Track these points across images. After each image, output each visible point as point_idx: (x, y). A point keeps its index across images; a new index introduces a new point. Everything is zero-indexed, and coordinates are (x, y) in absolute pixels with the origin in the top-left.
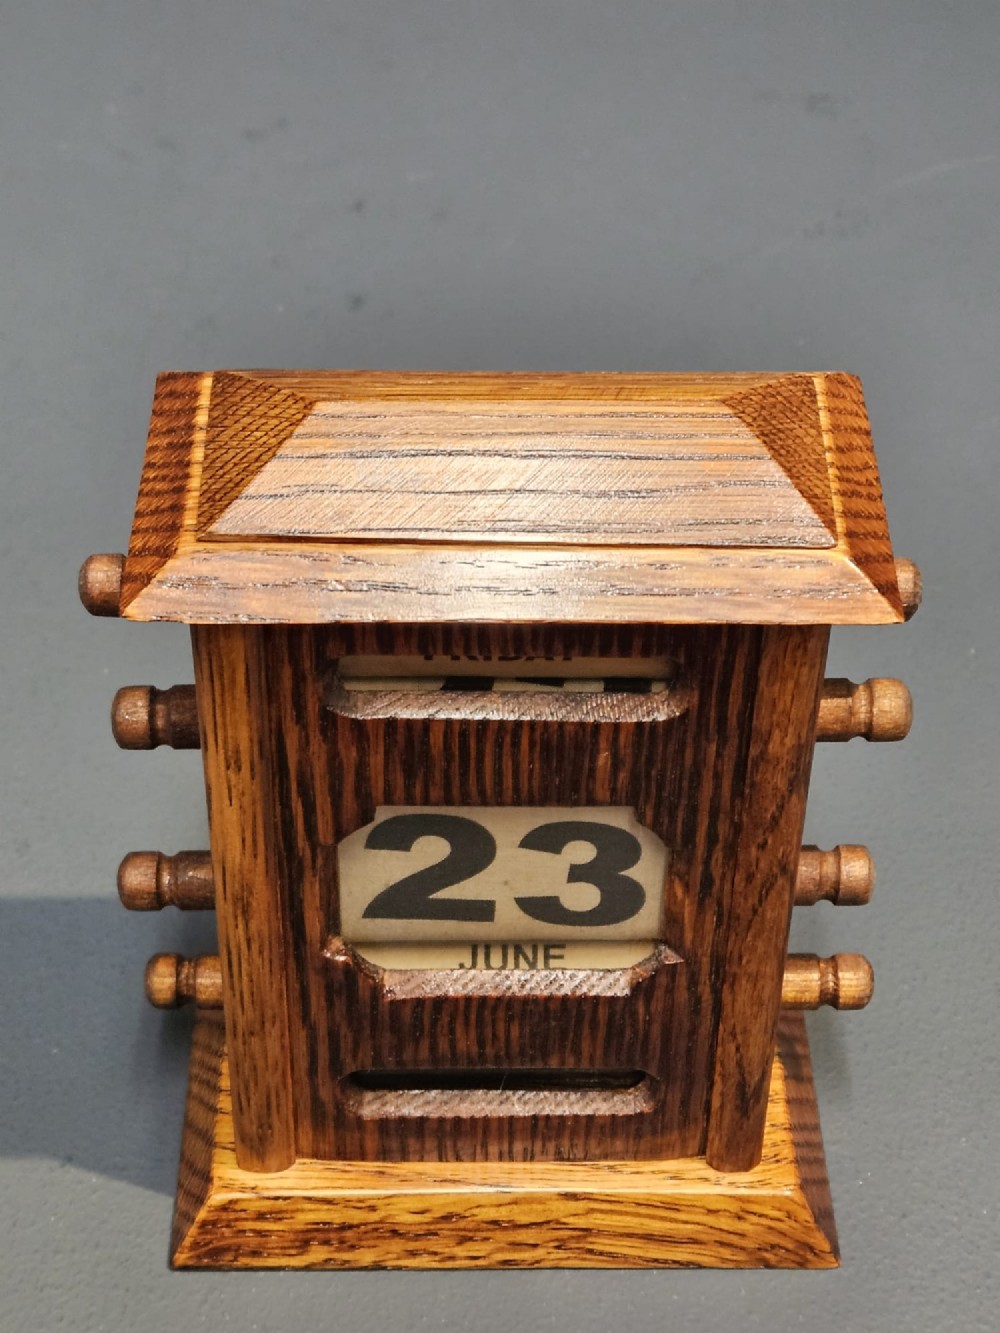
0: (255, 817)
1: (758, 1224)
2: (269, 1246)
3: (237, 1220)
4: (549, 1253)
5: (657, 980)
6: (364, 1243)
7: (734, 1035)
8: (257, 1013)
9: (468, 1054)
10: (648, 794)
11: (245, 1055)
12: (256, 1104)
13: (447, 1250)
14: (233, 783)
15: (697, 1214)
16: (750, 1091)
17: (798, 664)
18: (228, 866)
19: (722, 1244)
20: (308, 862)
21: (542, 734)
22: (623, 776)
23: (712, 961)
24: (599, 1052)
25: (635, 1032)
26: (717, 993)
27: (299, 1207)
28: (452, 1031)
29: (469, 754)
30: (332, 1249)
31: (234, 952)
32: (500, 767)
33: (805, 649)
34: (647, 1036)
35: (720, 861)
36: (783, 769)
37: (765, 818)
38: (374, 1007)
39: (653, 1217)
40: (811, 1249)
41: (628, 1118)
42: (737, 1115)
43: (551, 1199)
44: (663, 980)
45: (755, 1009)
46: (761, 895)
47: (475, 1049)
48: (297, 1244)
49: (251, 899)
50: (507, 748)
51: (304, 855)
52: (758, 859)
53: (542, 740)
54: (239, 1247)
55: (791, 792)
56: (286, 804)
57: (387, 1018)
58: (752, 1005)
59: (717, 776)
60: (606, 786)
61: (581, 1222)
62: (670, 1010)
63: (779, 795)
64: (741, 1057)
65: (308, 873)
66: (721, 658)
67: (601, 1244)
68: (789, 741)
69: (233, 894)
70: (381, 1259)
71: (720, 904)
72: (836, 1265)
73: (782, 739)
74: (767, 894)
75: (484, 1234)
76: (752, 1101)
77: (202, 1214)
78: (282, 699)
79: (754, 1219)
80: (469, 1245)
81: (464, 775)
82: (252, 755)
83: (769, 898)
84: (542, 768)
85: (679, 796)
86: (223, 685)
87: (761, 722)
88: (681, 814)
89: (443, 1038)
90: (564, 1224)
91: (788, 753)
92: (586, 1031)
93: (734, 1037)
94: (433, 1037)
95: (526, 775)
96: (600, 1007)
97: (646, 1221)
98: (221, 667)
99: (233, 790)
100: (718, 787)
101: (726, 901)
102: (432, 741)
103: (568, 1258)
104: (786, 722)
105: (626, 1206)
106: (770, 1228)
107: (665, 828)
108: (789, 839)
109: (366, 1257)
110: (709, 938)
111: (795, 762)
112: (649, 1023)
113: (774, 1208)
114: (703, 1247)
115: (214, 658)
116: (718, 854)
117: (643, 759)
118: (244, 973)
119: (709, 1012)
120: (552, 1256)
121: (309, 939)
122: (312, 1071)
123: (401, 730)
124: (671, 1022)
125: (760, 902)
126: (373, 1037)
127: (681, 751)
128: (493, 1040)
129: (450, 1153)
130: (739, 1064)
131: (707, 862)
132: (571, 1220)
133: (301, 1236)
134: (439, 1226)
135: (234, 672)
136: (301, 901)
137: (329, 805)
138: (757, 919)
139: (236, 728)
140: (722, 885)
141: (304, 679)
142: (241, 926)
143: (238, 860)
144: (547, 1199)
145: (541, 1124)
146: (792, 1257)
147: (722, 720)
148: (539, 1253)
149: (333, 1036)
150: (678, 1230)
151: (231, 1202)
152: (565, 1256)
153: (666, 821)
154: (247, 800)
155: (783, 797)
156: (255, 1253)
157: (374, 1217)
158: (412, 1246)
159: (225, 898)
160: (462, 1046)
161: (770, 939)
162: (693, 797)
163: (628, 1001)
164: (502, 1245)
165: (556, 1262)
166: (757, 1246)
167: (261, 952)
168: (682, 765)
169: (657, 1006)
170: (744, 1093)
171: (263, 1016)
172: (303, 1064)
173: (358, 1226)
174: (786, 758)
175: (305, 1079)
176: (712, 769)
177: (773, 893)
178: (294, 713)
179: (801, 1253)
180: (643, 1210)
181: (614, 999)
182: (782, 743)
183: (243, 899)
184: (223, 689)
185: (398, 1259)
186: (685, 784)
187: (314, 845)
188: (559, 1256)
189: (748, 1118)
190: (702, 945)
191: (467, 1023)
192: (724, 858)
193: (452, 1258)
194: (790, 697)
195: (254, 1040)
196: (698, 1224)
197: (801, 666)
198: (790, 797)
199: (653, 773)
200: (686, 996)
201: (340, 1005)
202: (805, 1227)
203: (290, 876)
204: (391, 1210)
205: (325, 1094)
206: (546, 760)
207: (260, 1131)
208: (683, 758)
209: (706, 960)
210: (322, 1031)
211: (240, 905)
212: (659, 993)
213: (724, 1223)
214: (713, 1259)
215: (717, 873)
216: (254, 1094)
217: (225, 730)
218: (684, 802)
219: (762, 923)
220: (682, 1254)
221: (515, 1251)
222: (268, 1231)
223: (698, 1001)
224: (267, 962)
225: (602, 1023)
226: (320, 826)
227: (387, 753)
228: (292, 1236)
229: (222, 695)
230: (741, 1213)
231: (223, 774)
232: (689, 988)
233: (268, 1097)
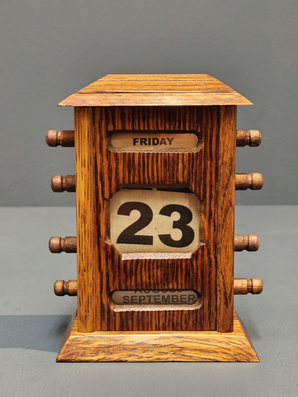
0: (88, 184)
1: (234, 346)
2: (86, 353)
3: (77, 344)
4: (171, 356)
5: (199, 251)
6: (115, 352)
7: (221, 272)
8: (87, 262)
9: (146, 282)
10: (193, 179)
11: (82, 280)
12: (85, 301)
13: (140, 354)
14: (83, 172)
15: (215, 342)
16: (228, 295)
17: (229, 129)
18: (81, 203)
19: (223, 352)
20: (102, 206)
21: (164, 157)
22: (186, 172)
23: (213, 245)
24: (184, 281)
25: (193, 273)
26: (216, 258)
27: (96, 339)
28: (141, 273)
29: (145, 164)
30: (105, 354)
31: (81, 237)
32: (153, 168)
33: (230, 123)
34: (197, 275)
35: (213, 206)
36: (227, 166)
37: (224, 184)
38: (119, 262)
39: (202, 343)
40: (251, 355)
41: (193, 311)
42: (225, 306)
43: (171, 338)
44: (200, 252)
45: (227, 260)
46: (225, 215)
47: (148, 280)
48: (95, 352)
49: (86, 216)
50: (155, 162)
51: (101, 203)
52: (223, 200)
53: (164, 159)
54: (78, 353)
55: (230, 174)
56: (96, 184)
57: (123, 268)
58: (226, 259)
59: (211, 173)
60: (181, 176)
61: (180, 345)
62: (202, 264)
63: (227, 176)
64: (224, 281)
65: (102, 209)
66: (209, 131)
67: (187, 353)
68: (229, 156)
69: (81, 214)
70: (120, 357)
71: (214, 222)
72: (259, 361)
73: (227, 155)
74: (227, 213)
75: (152, 349)
76: (229, 300)
77: (67, 342)
78: (96, 146)
79: (233, 344)
80: (147, 353)
81: (144, 172)
82: (88, 162)
83: (227, 215)
84: (164, 169)
85: (201, 180)
86: (82, 137)
87: (221, 152)
88: (202, 187)
89: (138, 275)
90: (175, 346)
91: (229, 160)
92: (179, 273)
93: (222, 273)
94: (136, 275)
95: (160, 171)
96: (183, 263)
97: (200, 345)
98: (81, 130)
99: (83, 174)
100: (211, 177)
101: (216, 221)
102: (135, 159)
103: (177, 358)
104: (227, 149)
105: (193, 340)
106: (238, 347)
107: (198, 191)
108: (231, 193)
109: (115, 357)
110: (212, 235)
111: (231, 163)
112: (197, 269)
113: (238, 341)
114: (217, 354)
115: (80, 128)
116: (213, 203)
117: (191, 166)
118: (83, 245)
119: (214, 267)
120: (172, 357)
121: (101, 235)
122: (101, 292)
123: (127, 156)
124: (203, 269)
125: (225, 217)
126: (119, 276)
127: (200, 164)
128: (153, 277)
129: (141, 328)
130: (224, 284)
131: (210, 206)
132: (177, 344)
133: (96, 349)
134: (138, 346)
135: (85, 132)
136: (100, 221)
137: (108, 184)
138: (225, 224)
139: (84, 152)
140: (215, 215)
141: (103, 139)
142: (83, 226)
143: (83, 201)
144: (170, 338)
145: (168, 314)
146: (245, 357)
147: (211, 153)
148: (168, 356)
149: (108, 275)
150: (210, 348)
151: (76, 338)
152: (176, 357)
153: (198, 189)
154: (86, 178)
155: (229, 177)
156: (82, 355)
157: (118, 343)
158: (129, 353)
159: (79, 216)
160: (144, 279)
161: (229, 232)
162: (205, 181)
163: (191, 260)
164: (157, 353)
165: (173, 359)
166: (234, 354)
167: (88, 237)
168: (201, 169)
169: (199, 262)
170: (226, 297)
171: (88, 263)
172: (99, 289)
173: (113, 346)
174: (228, 162)
175: (99, 295)
176: (209, 170)
177: (228, 213)
178: (100, 150)
179: (248, 356)
180: (199, 341)
181: (187, 259)
182: (227, 157)
183: (84, 216)
184: (82, 138)
185: (125, 358)
186: (202, 175)
187: (104, 199)
188: (174, 357)
189: (228, 308)
190: (210, 239)
191: (145, 270)
192: (214, 204)
193: (141, 357)
194: (228, 140)
195: (85, 273)
196: (215, 346)
197: (230, 130)
198: (230, 176)
199: (194, 171)
200: (207, 259)
201: (110, 262)
202: (248, 347)
203: (97, 212)
204: (123, 341)
205: (105, 301)
206: (165, 166)
207: (85, 313)
208: (201, 166)
209: (212, 244)
210: (104, 274)
211: (83, 218)
212: (199, 257)
213: (224, 346)
214: (221, 358)
215: (213, 209)
216: (84, 297)
217: (82, 153)
218: (202, 182)
219: (226, 225)
220: (211, 357)
221: (160, 355)
222: (87, 348)
223: (211, 262)
224: (90, 241)
225: (184, 269)
226: (106, 192)
227: (124, 163)
228: (93, 349)
229: (81, 140)
230: (228, 342)
231: (80, 168)
232: (208, 256)
233: (88, 298)
